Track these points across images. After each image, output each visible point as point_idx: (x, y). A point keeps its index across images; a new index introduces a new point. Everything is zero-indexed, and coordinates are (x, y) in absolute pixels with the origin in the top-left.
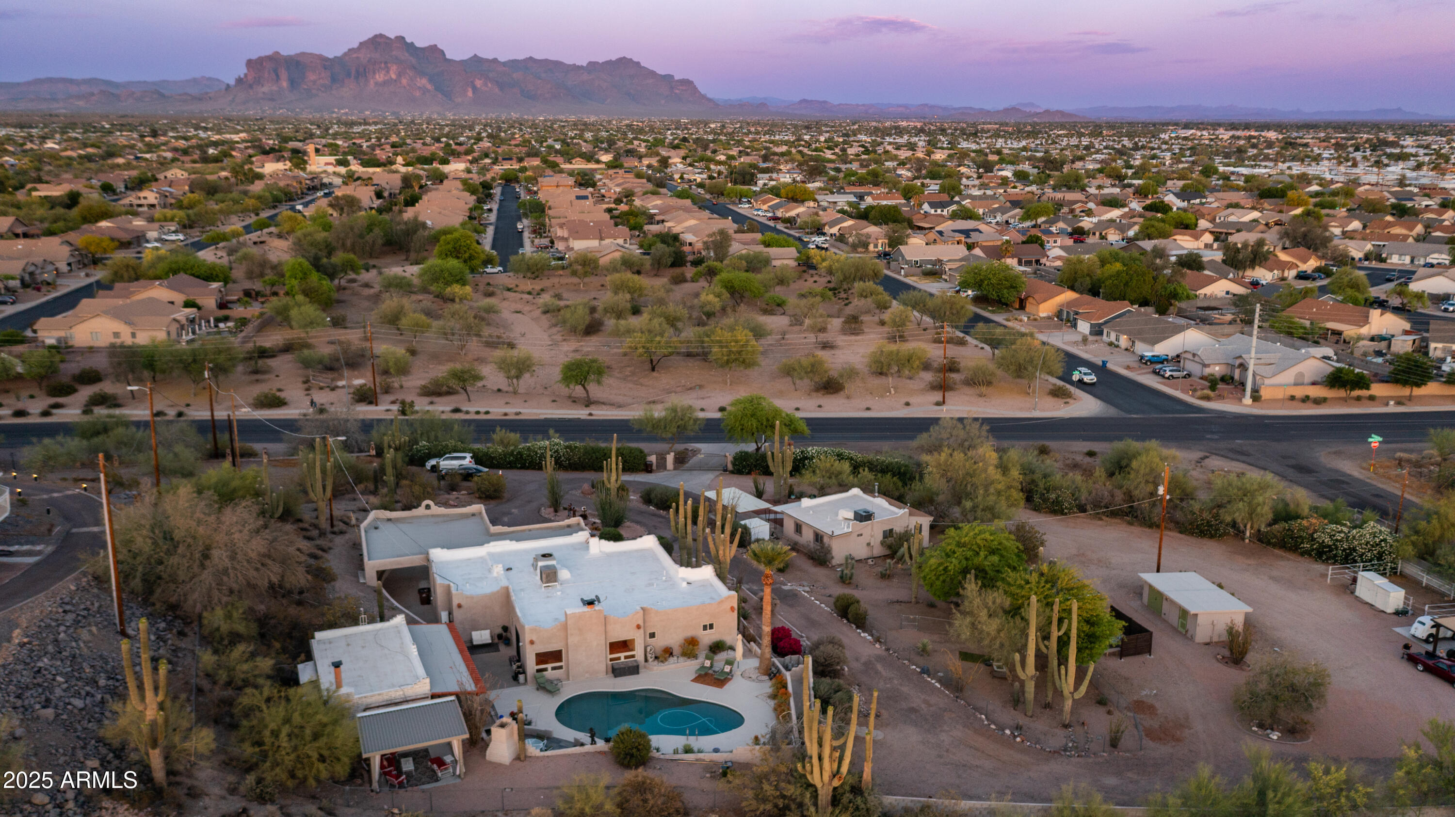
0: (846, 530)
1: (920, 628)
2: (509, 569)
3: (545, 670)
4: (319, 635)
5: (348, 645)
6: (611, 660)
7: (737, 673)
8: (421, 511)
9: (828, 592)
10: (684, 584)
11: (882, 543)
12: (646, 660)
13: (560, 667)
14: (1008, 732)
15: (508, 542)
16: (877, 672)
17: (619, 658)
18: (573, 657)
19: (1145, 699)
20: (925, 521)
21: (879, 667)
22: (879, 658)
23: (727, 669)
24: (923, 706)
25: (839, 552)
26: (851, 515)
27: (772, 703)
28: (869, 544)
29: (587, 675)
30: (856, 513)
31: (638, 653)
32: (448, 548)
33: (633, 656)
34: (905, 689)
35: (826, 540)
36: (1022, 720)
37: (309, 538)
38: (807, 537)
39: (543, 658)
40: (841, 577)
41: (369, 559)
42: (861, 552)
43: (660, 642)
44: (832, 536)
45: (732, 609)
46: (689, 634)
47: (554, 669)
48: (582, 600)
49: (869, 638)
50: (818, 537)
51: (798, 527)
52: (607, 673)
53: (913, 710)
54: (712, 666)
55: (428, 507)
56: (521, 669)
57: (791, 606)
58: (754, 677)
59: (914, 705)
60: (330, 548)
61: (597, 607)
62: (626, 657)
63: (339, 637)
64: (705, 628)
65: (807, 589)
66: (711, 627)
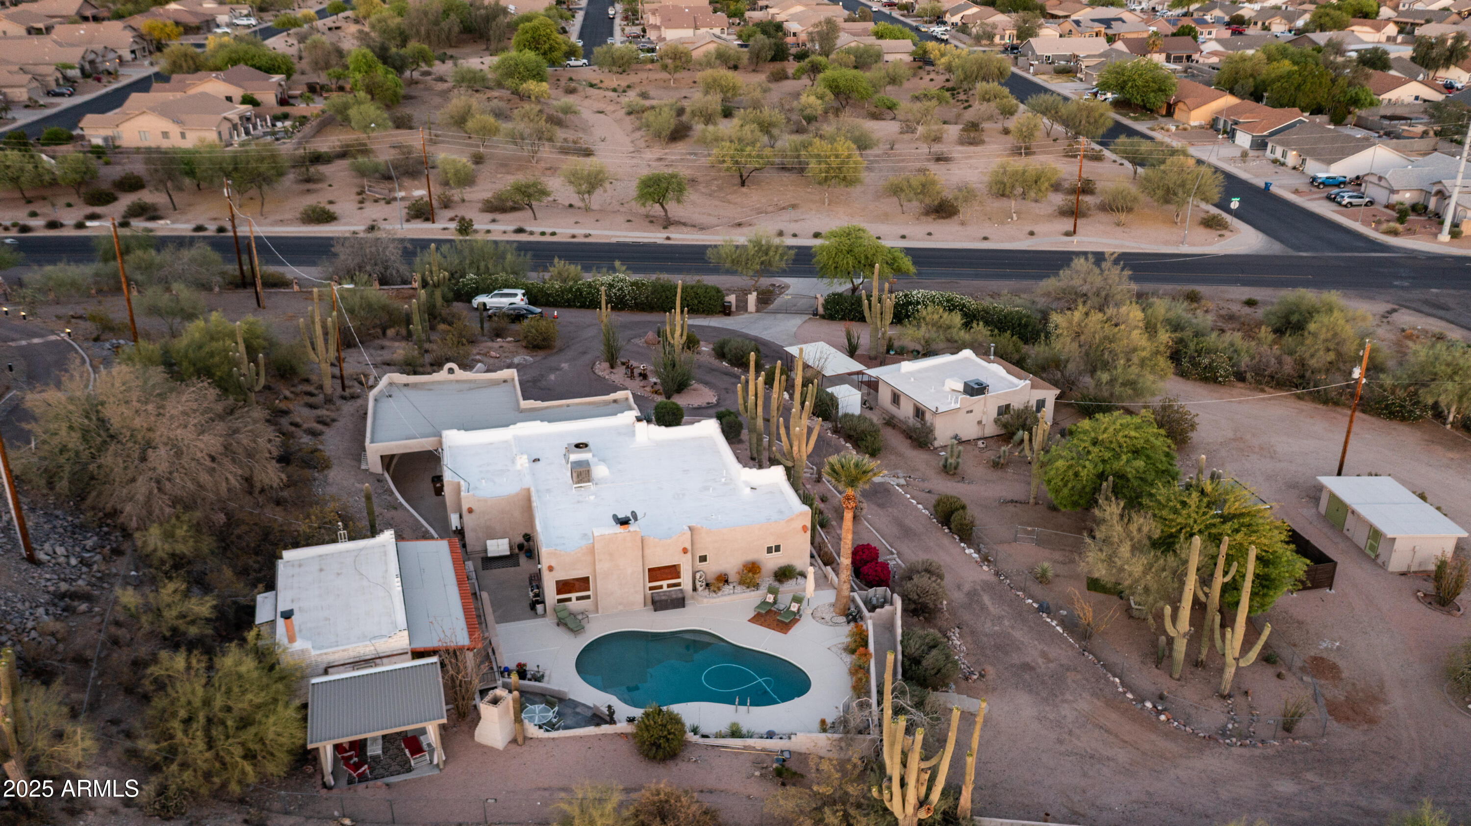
0: (953, 406)
1: (1040, 542)
2: (536, 460)
3: (569, 600)
4: (289, 555)
5: (321, 570)
6: (651, 588)
7: (807, 612)
8: (442, 375)
9: (927, 485)
10: (748, 490)
11: (996, 421)
12: (695, 589)
13: (588, 597)
14: (1149, 705)
15: (538, 423)
16: (983, 608)
17: (661, 587)
18: (601, 586)
19: (1324, 655)
20: (1050, 395)
21: (986, 599)
22: (987, 587)
23: (794, 607)
24: (1040, 661)
25: (943, 433)
26: (960, 387)
27: (848, 659)
28: (980, 422)
29: (620, 608)
30: (966, 385)
31: (686, 581)
32: (466, 430)
33: (679, 585)
34: (1018, 634)
35: (928, 416)
36: (1165, 684)
37: (312, 406)
38: (905, 411)
39: (564, 587)
40: (945, 466)
41: (372, 442)
42: (970, 431)
43: (712, 568)
44: (935, 413)
45: (804, 528)
46: (751, 557)
47: (578, 599)
48: (615, 517)
49: (976, 555)
50: (919, 412)
51: (896, 398)
52: (645, 605)
53: (1027, 667)
54: (775, 602)
55: (451, 371)
56: (539, 599)
57: (881, 506)
58: (828, 617)
59: (1028, 659)
60: (334, 420)
61: (633, 527)
62: (669, 586)
63: (313, 558)
64: (769, 550)
65: (902, 481)
66: (778, 549)
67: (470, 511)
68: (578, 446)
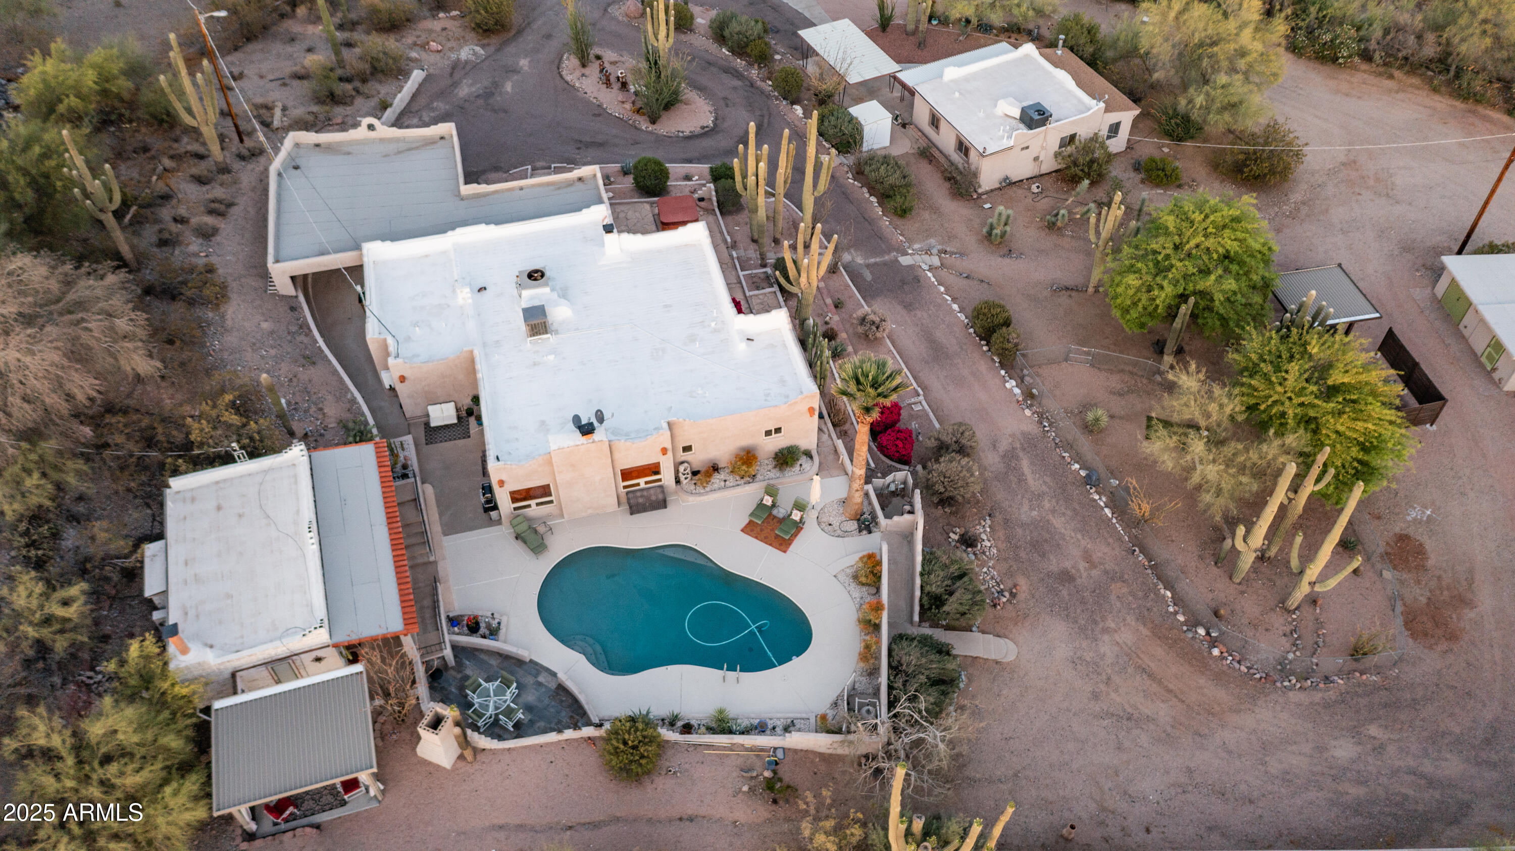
0: (1006, 143)
1: (1095, 361)
2: (482, 289)
3: (529, 506)
5: (219, 508)
6: (625, 487)
7: (811, 518)
8: (359, 133)
9: (965, 264)
10: (743, 346)
11: (1057, 155)
12: (678, 482)
13: (551, 502)
14: (1202, 631)
16: (1021, 480)
17: (638, 484)
18: (564, 491)
19: (1412, 532)
20: (1127, 117)
21: (1025, 465)
22: (1030, 443)
23: (796, 516)
24: (1082, 565)
25: (988, 176)
26: (1017, 113)
27: (858, 592)
28: (1036, 159)
29: (590, 511)
30: (1024, 111)
31: (667, 476)
32: (393, 239)
33: (660, 480)
34: (1058, 523)
35: (973, 154)
36: (1223, 590)
37: (201, 180)
38: (946, 141)
39: (521, 496)
40: (990, 234)
41: (277, 261)
42: (1022, 168)
43: (698, 458)
44: (982, 155)
45: (811, 410)
46: (745, 442)
47: (538, 504)
48: (576, 419)
49: (1017, 391)
50: (963, 147)
51: (935, 121)
52: (619, 504)
53: (1066, 577)
54: (774, 505)
55: (371, 127)
56: (491, 506)
57: (908, 307)
58: (836, 523)
59: (1068, 564)
60: (230, 205)
61: (600, 434)
62: (646, 483)
63: (207, 486)
64: (768, 433)
65: (936, 261)
66: (778, 430)
67: (402, 379)
68: (531, 276)
